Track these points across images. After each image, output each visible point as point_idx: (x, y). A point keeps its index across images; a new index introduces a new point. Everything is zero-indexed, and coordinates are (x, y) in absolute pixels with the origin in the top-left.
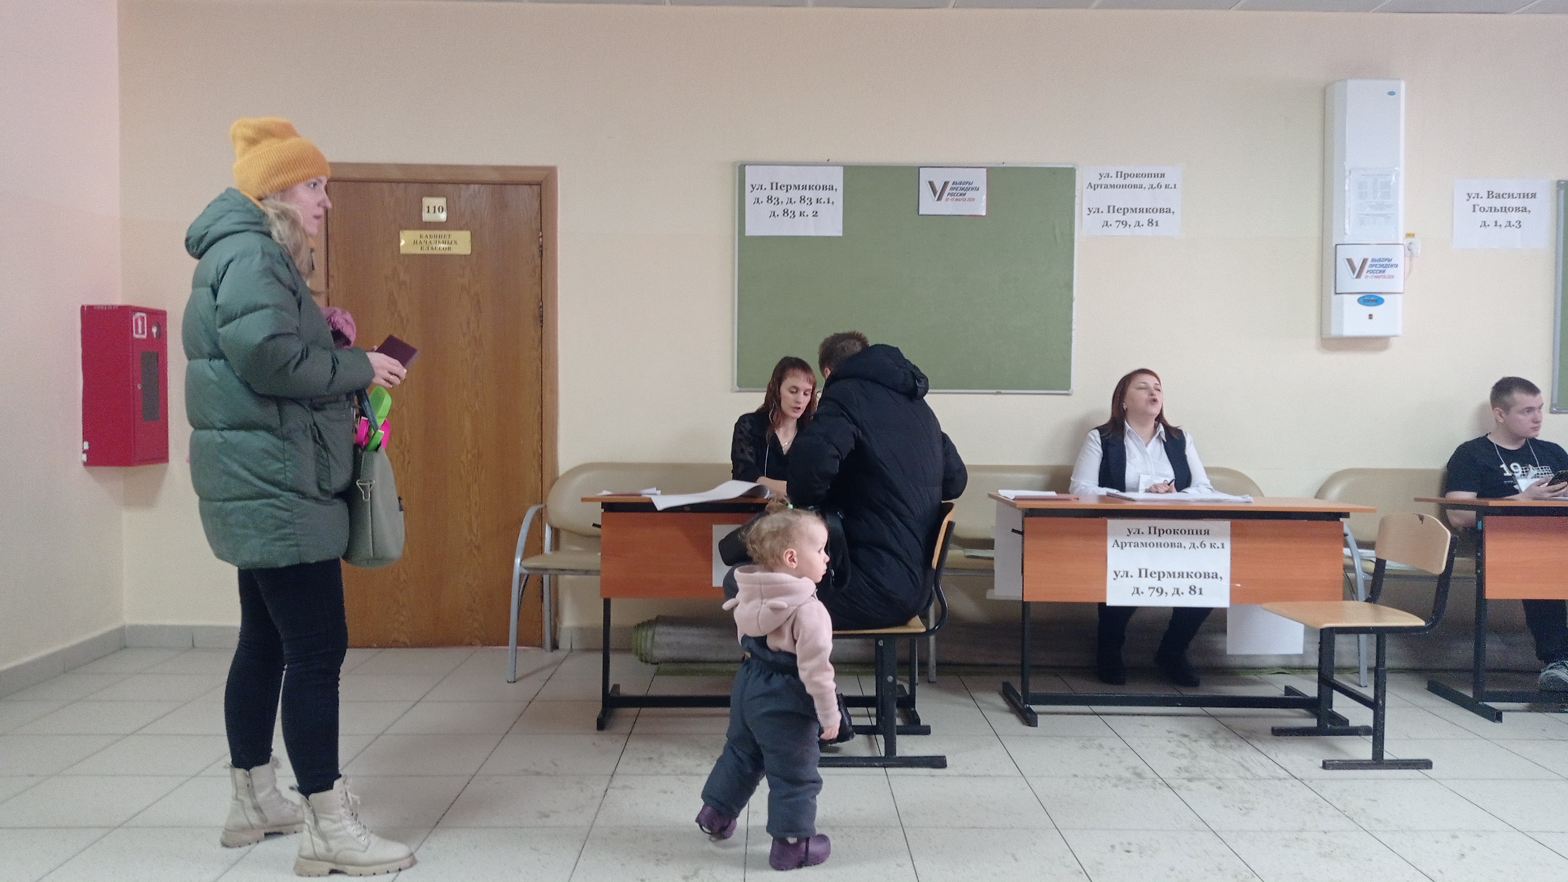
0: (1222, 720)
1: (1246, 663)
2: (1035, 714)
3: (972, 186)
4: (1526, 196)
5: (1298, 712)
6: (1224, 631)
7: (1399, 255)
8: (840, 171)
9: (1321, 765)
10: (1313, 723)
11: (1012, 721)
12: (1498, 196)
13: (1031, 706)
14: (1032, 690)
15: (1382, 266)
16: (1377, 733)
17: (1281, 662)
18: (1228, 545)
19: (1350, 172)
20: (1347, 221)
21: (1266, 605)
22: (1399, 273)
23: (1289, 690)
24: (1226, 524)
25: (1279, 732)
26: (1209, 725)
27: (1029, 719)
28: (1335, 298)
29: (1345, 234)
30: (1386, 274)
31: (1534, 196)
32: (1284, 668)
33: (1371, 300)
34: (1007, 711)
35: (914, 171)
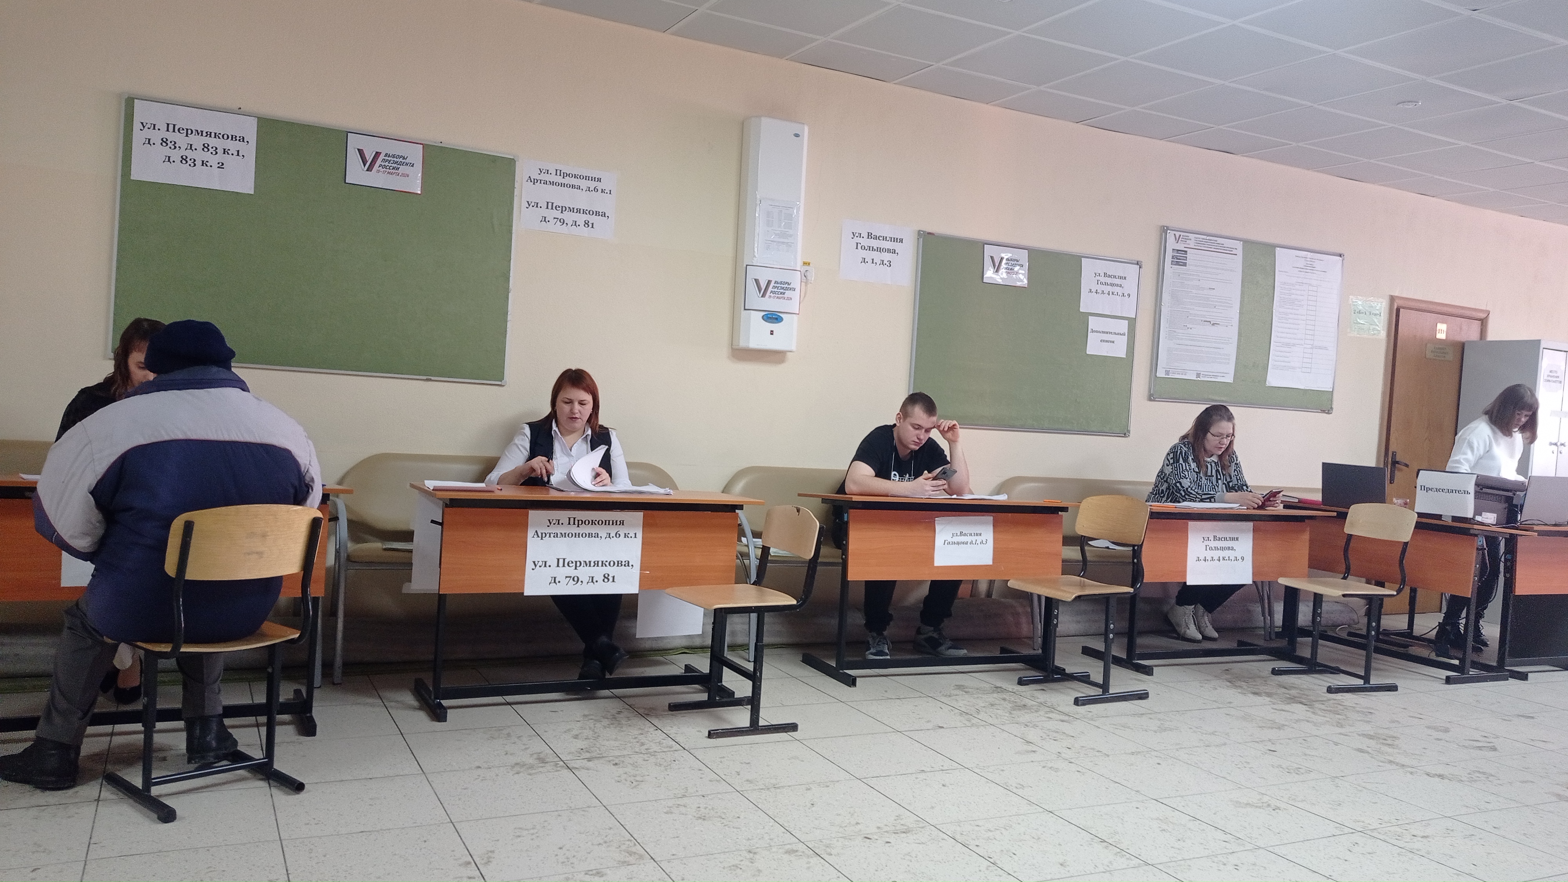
0: (626, 700)
1: (655, 645)
2: (445, 709)
3: (407, 161)
4: (895, 240)
5: (692, 688)
6: (635, 616)
7: (796, 280)
8: (253, 123)
9: (707, 736)
10: (704, 697)
11: (421, 718)
12: (876, 238)
13: (442, 702)
14: (444, 684)
15: (783, 288)
16: (754, 702)
17: (685, 643)
18: (640, 535)
19: (760, 201)
20: (756, 245)
21: (668, 590)
22: (795, 295)
23: (688, 668)
24: (639, 515)
25: (676, 708)
26: (612, 706)
27: (438, 714)
28: (744, 313)
29: (755, 256)
30: (785, 296)
31: (901, 241)
32: (687, 648)
33: (773, 317)
34: (415, 709)
35: (342, 136)
